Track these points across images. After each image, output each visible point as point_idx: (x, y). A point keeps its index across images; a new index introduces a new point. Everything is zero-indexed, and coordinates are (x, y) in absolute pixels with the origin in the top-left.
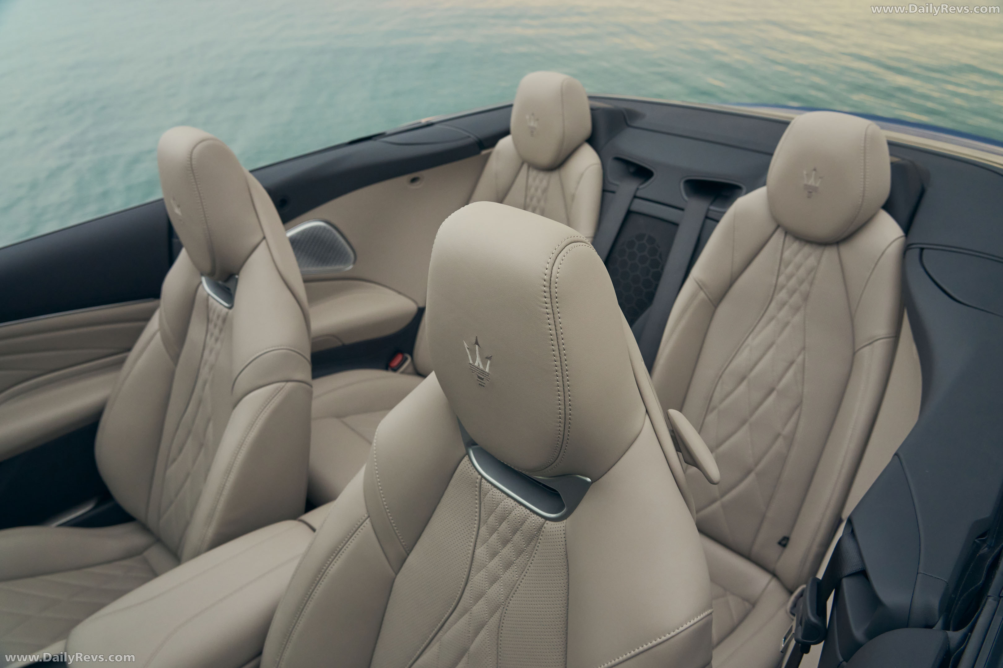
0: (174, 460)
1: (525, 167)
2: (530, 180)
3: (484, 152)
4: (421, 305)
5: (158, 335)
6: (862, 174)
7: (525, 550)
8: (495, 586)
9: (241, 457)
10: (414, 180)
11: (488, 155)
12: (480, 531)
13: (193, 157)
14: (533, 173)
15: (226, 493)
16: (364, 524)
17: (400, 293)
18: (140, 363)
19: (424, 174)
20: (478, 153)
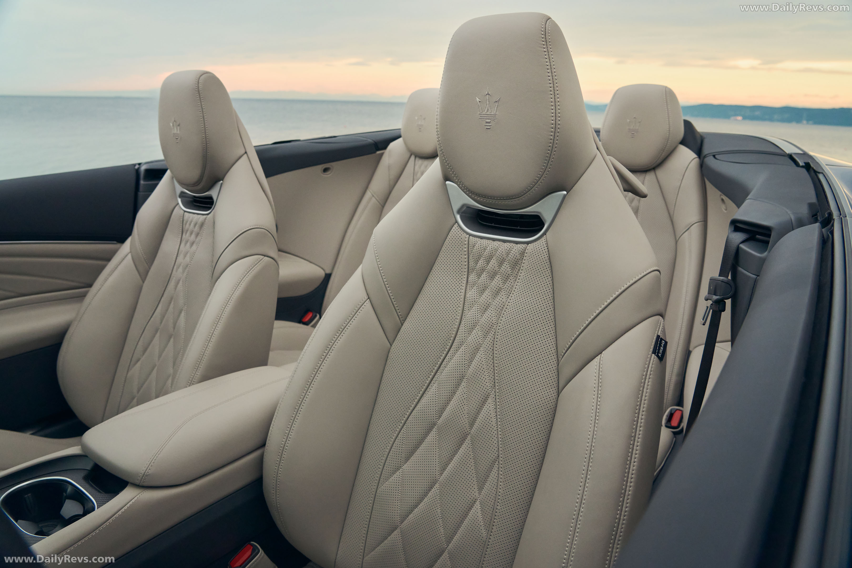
0: (138, 360)
1: (413, 158)
2: (417, 167)
3: (378, 152)
4: (328, 272)
5: (129, 256)
6: (667, 116)
7: (512, 275)
8: (488, 313)
9: (228, 309)
10: (325, 170)
11: (382, 155)
12: (470, 279)
13: (200, 82)
14: (419, 162)
15: (214, 339)
16: (365, 304)
17: (311, 262)
18: (111, 279)
19: (335, 165)
20: (375, 152)
